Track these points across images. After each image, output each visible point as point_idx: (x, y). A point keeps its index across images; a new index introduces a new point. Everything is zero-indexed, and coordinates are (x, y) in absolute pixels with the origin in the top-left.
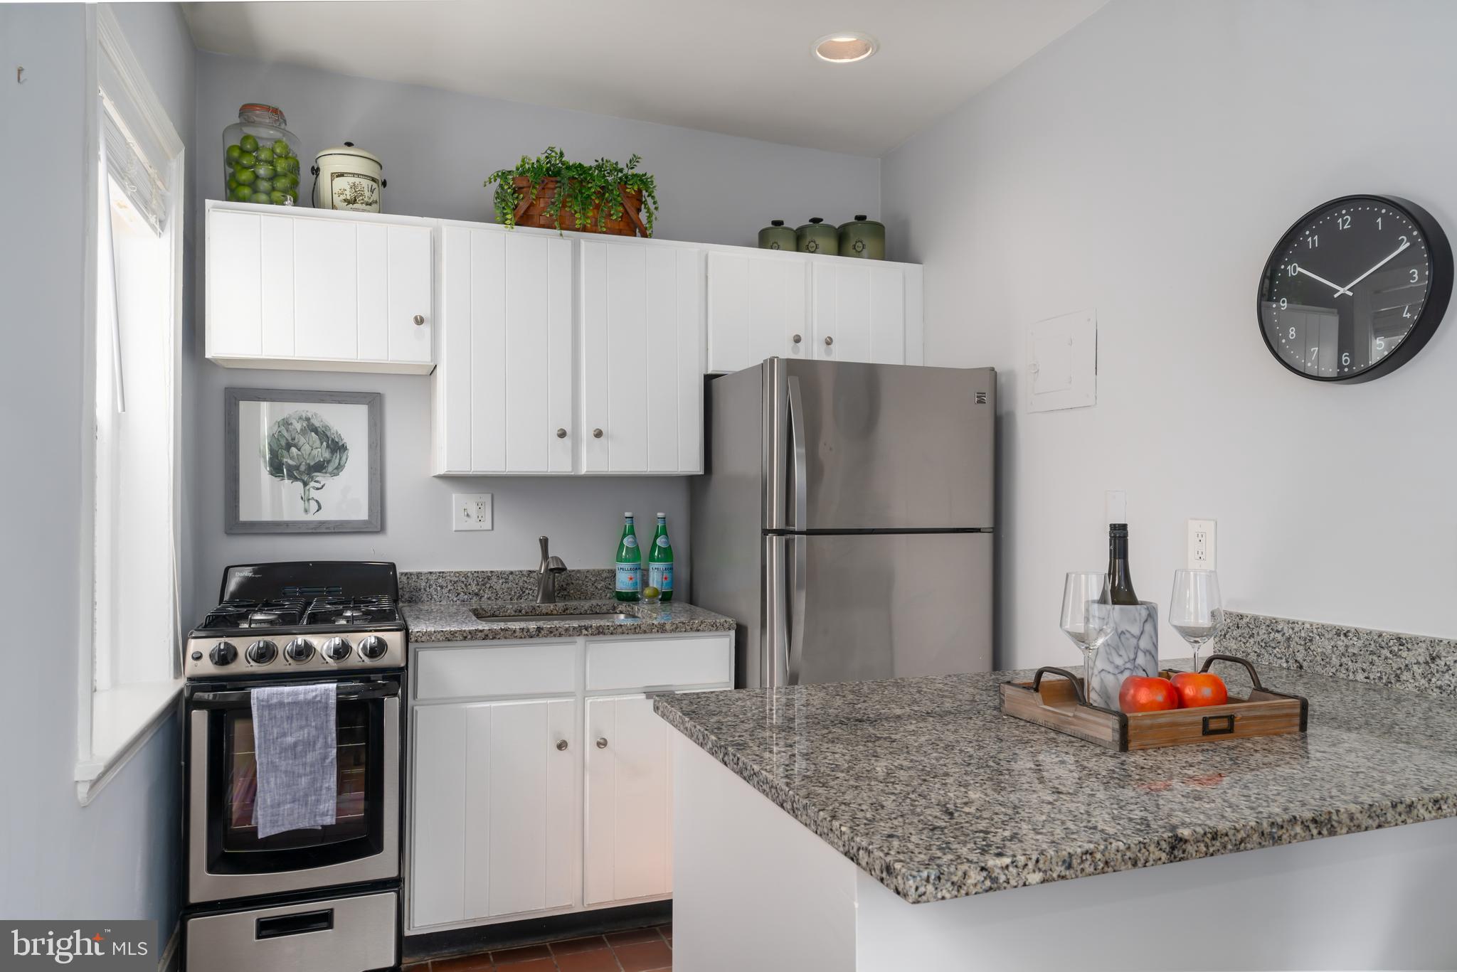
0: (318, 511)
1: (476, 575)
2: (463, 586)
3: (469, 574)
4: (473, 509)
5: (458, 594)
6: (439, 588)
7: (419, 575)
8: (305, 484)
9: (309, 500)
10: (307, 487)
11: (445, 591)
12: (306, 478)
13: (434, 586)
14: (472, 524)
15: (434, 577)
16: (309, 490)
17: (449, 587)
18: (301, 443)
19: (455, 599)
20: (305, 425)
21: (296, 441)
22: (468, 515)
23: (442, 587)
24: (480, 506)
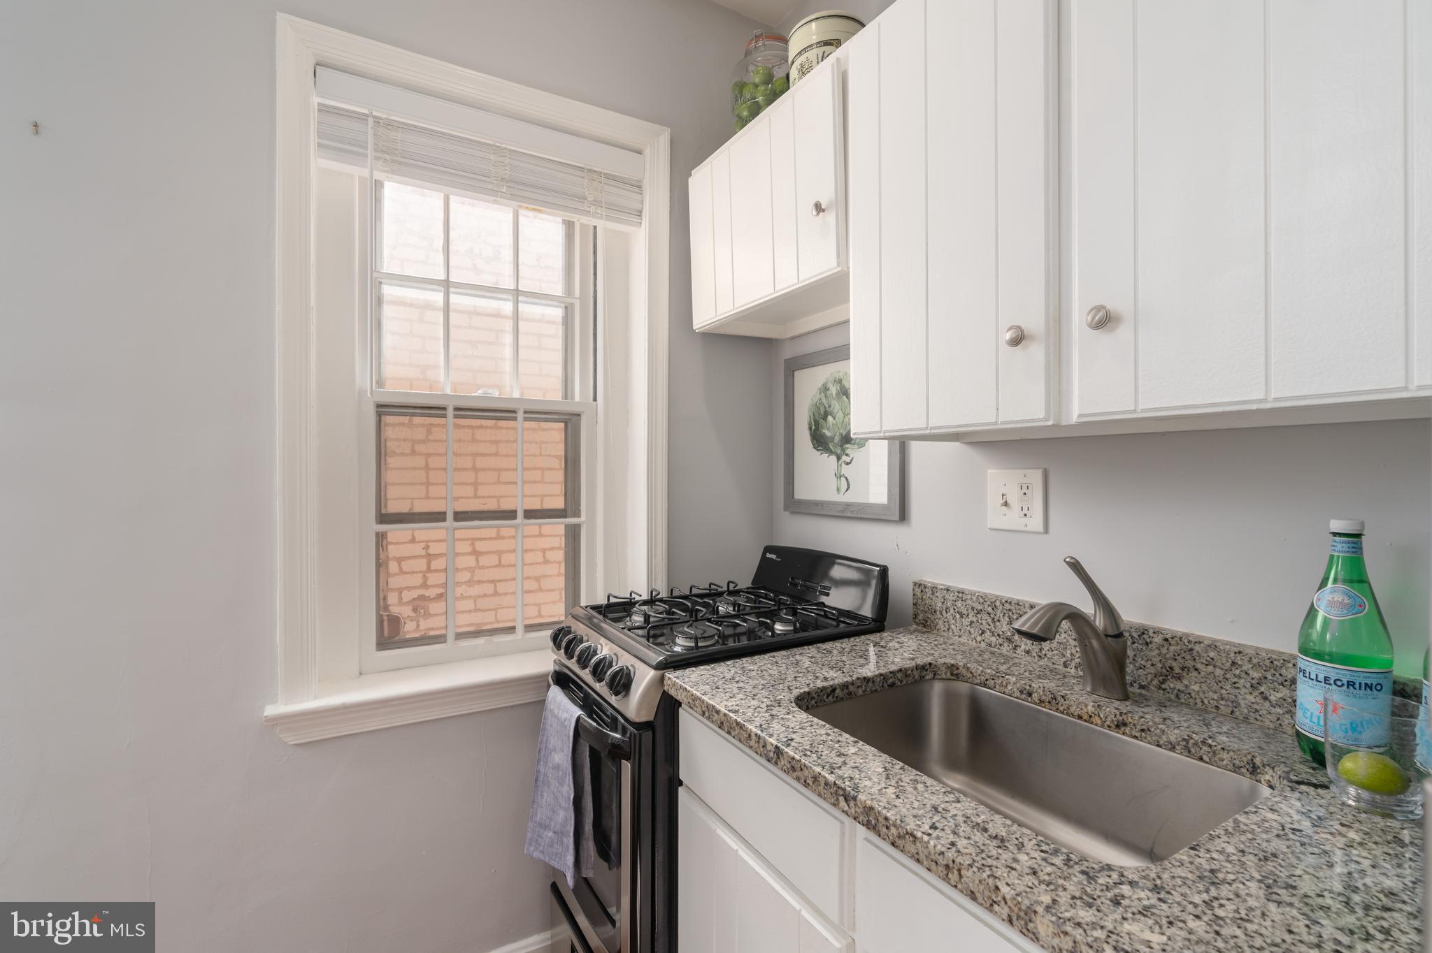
0: (847, 490)
1: (1007, 606)
2: (990, 620)
3: (998, 604)
4: (1014, 497)
5: (983, 632)
6: (958, 616)
7: (934, 589)
8: (839, 458)
9: (840, 477)
10: (840, 462)
11: (966, 621)
12: (839, 451)
13: (952, 611)
14: (1012, 519)
15: (951, 597)
16: (841, 465)
17: (971, 618)
18: (835, 411)
19: (979, 639)
20: (838, 388)
21: (832, 408)
22: (1006, 504)
23: (961, 615)
24: (1025, 489)
